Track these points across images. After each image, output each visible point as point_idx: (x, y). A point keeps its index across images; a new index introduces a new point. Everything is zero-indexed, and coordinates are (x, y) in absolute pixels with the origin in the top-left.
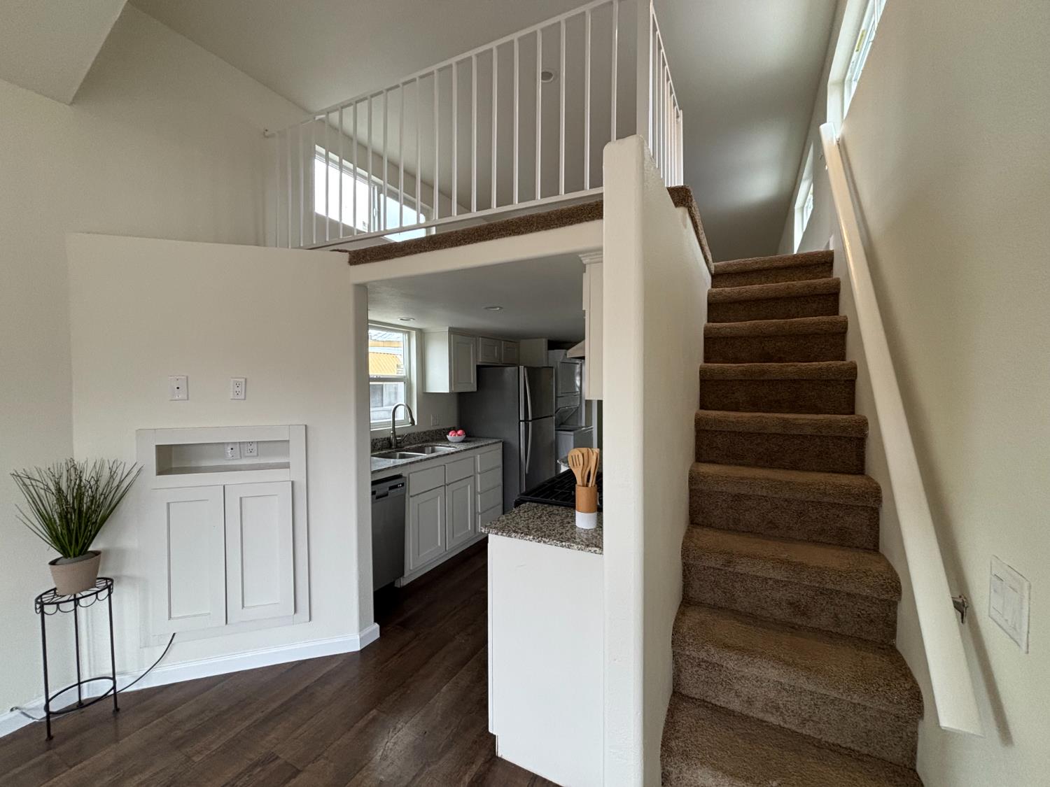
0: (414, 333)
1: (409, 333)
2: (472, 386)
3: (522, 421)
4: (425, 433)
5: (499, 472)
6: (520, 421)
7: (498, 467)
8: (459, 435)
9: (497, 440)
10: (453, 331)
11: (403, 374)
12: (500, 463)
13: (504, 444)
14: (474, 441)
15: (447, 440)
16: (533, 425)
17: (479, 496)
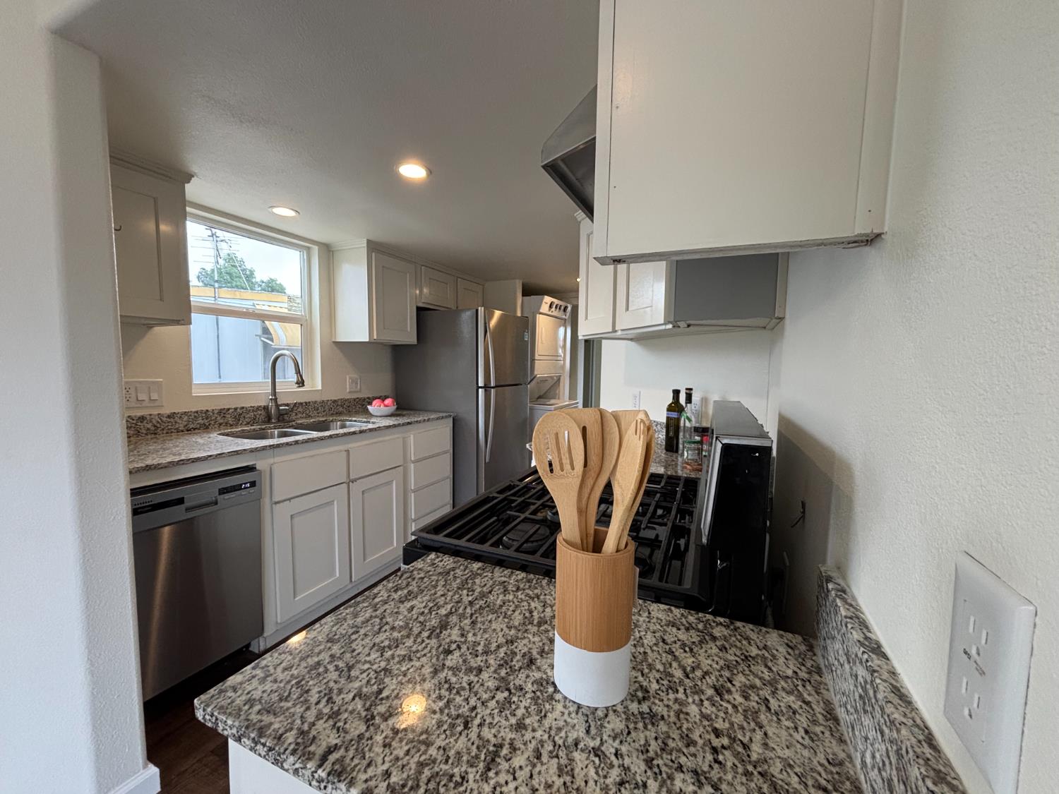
0: (315, 249)
1: (308, 249)
2: (409, 336)
3: (481, 387)
4: (335, 401)
5: (448, 459)
6: (479, 387)
7: (445, 452)
8: (386, 406)
9: (444, 415)
10: (376, 249)
11: (299, 311)
12: (448, 446)
13: (454, 420)
14: (409, 415)
15: (367, 412)
16: (496, 395)
17: (413, 494)
